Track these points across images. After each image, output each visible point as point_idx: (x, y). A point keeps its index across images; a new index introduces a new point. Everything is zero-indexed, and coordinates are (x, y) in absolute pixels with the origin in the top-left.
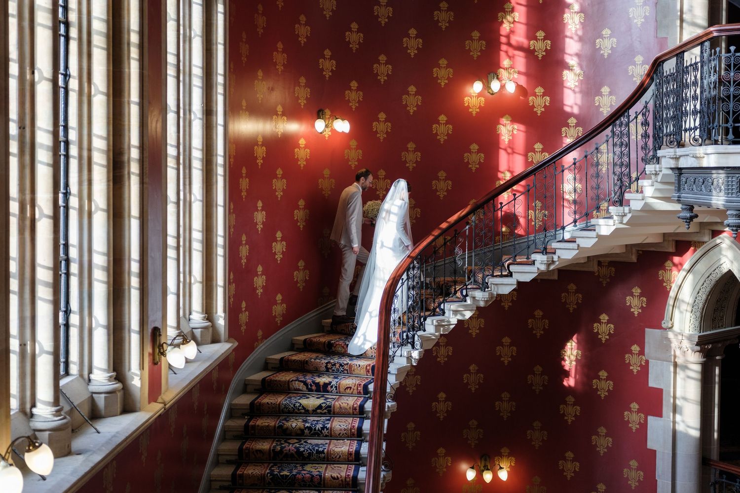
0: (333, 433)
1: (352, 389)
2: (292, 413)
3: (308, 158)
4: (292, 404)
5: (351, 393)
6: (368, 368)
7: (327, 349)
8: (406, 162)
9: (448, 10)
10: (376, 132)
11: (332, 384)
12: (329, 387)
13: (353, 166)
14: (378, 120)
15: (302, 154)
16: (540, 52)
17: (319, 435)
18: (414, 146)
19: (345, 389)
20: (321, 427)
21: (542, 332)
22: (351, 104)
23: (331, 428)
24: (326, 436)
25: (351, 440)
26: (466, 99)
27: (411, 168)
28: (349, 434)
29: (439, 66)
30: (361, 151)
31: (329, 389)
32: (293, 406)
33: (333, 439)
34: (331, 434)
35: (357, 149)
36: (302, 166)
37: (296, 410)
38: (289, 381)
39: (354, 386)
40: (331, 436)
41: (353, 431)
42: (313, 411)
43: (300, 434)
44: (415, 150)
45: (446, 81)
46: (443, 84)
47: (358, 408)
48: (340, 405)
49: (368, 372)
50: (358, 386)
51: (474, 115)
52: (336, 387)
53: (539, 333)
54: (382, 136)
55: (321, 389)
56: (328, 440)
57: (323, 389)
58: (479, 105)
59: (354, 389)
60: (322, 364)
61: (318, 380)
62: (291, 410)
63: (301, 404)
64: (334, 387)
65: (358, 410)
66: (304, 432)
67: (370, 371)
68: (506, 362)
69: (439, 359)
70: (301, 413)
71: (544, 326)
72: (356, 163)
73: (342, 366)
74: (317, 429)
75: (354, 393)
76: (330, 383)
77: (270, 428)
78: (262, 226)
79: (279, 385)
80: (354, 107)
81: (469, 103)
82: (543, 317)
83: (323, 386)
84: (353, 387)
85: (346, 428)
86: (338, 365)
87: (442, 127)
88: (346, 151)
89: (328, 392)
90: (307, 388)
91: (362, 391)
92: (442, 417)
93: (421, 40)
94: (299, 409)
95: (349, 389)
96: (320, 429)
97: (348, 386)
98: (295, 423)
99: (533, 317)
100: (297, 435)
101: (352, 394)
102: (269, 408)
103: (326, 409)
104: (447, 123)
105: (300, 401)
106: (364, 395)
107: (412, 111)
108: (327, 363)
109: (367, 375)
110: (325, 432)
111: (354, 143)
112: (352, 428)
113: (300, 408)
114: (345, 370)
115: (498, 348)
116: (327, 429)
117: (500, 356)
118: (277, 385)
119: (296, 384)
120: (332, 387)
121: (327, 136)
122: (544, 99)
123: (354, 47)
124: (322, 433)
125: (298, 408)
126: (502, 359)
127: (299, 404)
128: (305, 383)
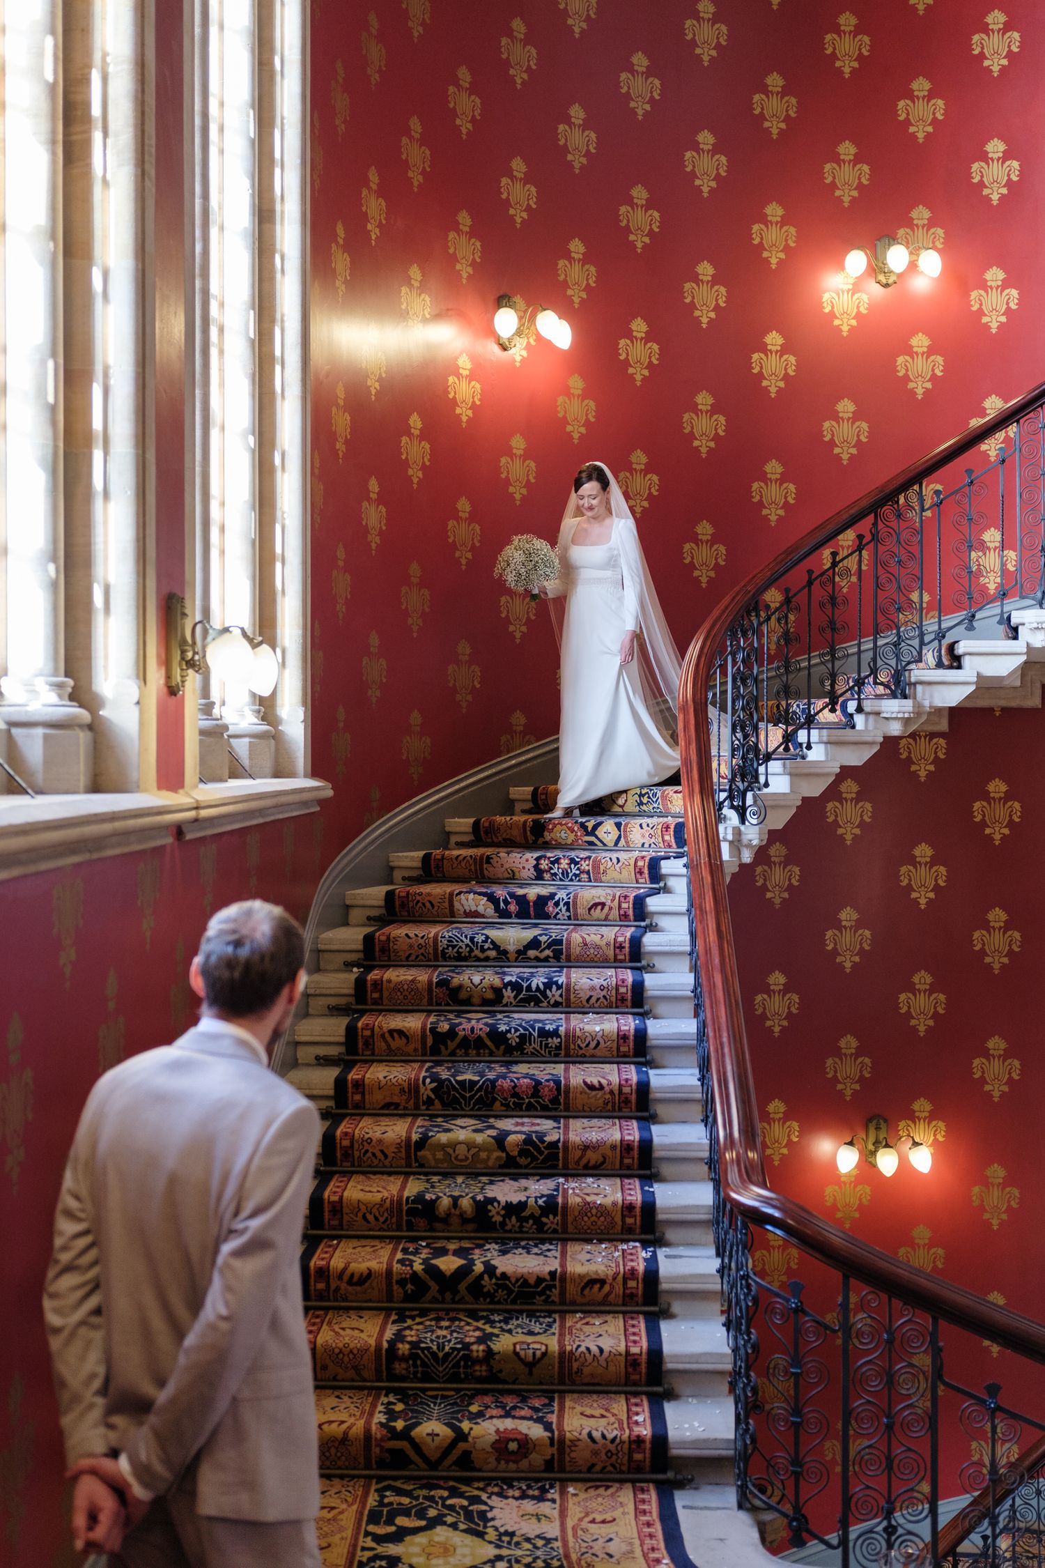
0: (572, 996)
1: (606, 908)
2: (465, 959)
3: (478, 403)
4: (466, 937)
5: (603, 917)
6: (640, 863)
7: (531, 838)
8: (692, 436)
9: (785, 92)
10: (626, 363)
11: (557, 898)
12: (551, 904)
13: (576, 436)
14: (629, 335)
15: (465, 392)
16: (995, 189)
17: (538, 1002)
18: (710, 400)
19: (590, 909)
20: (544, 983)
21: (1006, 831)
22: (569, 292)
23: (568, 985)
24: (557, 1004)
25: (616, 1013)
26: (826, 297)
27: (704, 450)
28: (614, 999)
29: (764, 220)
30: (592, 404)
31: (551, 909)
32: (468, 941)
33: (574, 1013)
34: (568, 999)
35: (584, 396)
36: (464, 419)
37: (477, 952)
38: (451, 894)
39: (613, 901)
40: (568, 1006)
41: (622, 990)
42: (519, 952)
43: (493, 1000)
44: (714, 410)
45: (782, 256)
46: (774, 261)
47: (627, 945)
48: (583, 938)
49: (641, 873)
50: (622, 899)
51: (845, 334)
52: (567, 904)
53: (998, 833)
54: (639, 373)
55: (532, 909)
56: (561, 1013)
57: (537, 910)
58: (855, 311)
59: (611, 908)
60: (527, 860)
61: (520, 892)
62: (465, 951)
63: (487, 937)
64: (562, 904)
65: (627, 950)
66: (503, 996)
67: (646, 871)
68: (923, 901)
69: (769, 895)
70: (487, 959)
71: (1010, 816)
72: (583, 430)
73: (576, 863)
74: (534, 986)
75: (611, 917)
76: (552, 895)
77: (419, 986)
78: (377, 539)
79: (428, 905)
80: (576, 300)
81: (833, 307)
82: (1008, 797)
83: (535, 902)
84: (608, 903)
85: (605, 984)
86: (564, 863)
87: (774, 359)
88: (560, 400)
89: (547, 917)
90: (497, 909)
91: (631, 912)
92: (777, 1029)
93: (723, 159)
94: (483, 950)
95: (599, 907)
96: (541, 987)
97: (597, 901)
98: (478, 978)
99: (986, 796)
100: (485, 1002)
101: (606, 919)
102: (411, 946)
103: (548, 947)
104: (784, 350)
105: (485, 932)
106: (635, 920)
107: (705, 320)
108: (538, 859)
109: (637, 882)
110: (554, 994)
111: (576, 384)
112: (620, 983)
113: (486, 946)
114: (583, 872)
115: (903, 869)
116: (559, 987)
117: (909, 888)
118: (424, 904)
119: (470, 901)
120: (557, 904)
121: (518, 358)
122: (1004, 294)
123: (577, 161)
124: (546, 997)
125: (482, 947)
126: (914, 895)
127: (483, 938)
128: (492, 898)
